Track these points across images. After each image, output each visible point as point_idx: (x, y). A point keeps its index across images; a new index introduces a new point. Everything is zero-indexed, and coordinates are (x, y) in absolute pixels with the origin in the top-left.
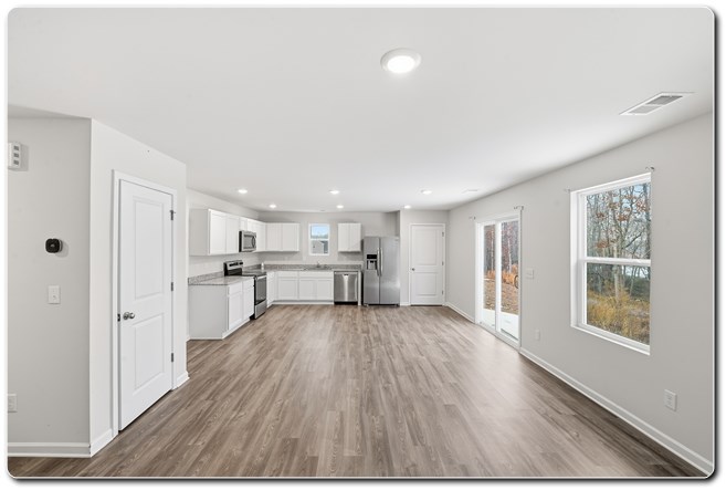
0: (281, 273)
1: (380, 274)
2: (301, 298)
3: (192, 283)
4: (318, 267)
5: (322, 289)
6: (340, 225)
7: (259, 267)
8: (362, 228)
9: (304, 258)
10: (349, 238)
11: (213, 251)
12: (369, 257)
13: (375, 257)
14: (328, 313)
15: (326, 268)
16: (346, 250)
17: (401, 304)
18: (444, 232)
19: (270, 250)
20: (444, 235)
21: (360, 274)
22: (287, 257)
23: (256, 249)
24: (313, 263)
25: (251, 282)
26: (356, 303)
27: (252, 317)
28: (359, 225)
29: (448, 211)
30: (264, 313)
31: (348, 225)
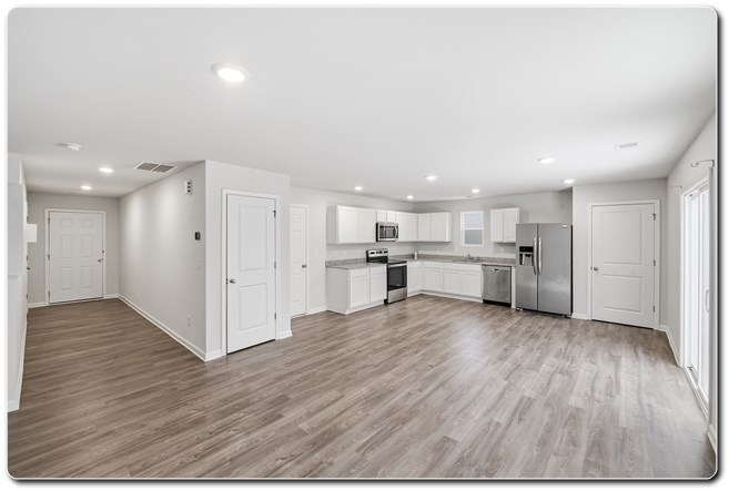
0: (428, 263)
1: (537, 272)
2: (446, 291)
3: (329, 265)
4: (470, 260)
5: (471, 283)
6: (492, 211)
7: (413, 256)
8: (523, 214)
9: (456, 249)
10: (505, 227)
11: (341, 240)
12: (522, 249)
13: (531, 249)
14: (477, 310)
15: (478, 260)
16: (500, 240)
17: (574, 316)
18: (657, 213)
19: (421, 239)
20: (658, 218)
21: (513, 270)
22: (439, 247)
23: (401, 239)
24: (465, 255)
25: (383, 268)
26: (509, 305)
27: (386, 301)
28: (517, 210)
29: (665, 179)
30: (403, 299)
31: (501, 210)
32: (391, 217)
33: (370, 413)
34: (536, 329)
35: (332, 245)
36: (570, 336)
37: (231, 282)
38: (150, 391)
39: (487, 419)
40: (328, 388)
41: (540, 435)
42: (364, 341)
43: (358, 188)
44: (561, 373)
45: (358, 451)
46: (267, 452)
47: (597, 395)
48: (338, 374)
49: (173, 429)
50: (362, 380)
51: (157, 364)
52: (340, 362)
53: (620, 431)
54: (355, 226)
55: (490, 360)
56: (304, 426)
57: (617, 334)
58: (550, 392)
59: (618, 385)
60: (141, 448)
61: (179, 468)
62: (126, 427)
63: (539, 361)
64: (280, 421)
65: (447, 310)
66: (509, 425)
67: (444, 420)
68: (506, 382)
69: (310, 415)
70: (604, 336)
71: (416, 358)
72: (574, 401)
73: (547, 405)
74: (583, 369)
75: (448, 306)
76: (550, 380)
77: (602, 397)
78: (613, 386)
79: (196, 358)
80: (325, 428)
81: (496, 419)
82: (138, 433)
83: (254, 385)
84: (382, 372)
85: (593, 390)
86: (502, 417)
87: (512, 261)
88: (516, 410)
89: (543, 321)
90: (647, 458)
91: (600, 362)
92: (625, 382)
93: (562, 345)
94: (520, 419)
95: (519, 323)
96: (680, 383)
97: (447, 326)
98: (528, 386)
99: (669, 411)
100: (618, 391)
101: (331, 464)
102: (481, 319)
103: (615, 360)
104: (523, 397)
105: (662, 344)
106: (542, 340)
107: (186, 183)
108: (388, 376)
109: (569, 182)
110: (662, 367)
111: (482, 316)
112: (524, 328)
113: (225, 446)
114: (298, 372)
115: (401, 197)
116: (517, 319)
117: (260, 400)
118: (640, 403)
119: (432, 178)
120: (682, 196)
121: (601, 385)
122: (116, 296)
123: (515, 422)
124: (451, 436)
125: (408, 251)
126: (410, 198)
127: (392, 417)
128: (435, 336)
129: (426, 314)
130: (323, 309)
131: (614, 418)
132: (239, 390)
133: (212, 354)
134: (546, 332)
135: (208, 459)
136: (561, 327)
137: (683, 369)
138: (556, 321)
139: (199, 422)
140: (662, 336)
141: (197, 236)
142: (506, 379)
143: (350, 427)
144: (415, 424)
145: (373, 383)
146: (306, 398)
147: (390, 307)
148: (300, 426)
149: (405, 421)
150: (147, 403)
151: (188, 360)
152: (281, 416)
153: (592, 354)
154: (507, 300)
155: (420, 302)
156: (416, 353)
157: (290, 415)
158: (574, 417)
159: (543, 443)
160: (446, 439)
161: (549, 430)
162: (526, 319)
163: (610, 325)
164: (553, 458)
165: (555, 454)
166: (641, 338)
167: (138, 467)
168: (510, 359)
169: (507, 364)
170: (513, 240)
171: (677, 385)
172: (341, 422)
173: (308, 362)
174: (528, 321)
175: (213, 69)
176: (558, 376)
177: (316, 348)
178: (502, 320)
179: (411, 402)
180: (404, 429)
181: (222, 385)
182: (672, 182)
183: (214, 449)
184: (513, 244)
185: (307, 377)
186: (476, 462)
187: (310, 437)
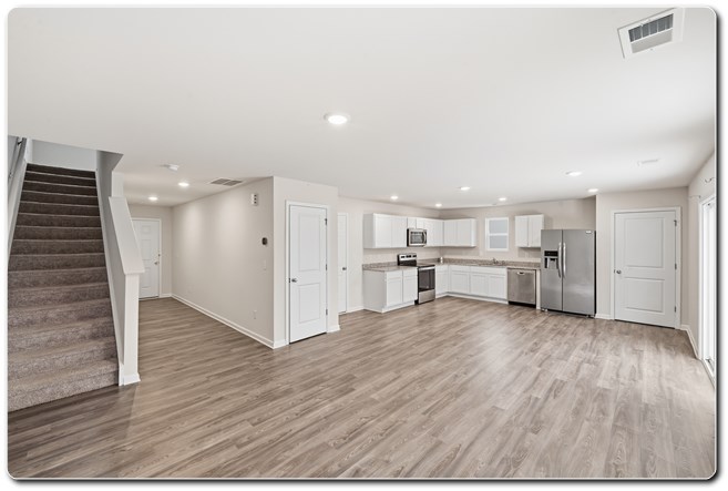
1: (561, 275)
2: (473, 293)
3: (366, 268)
4: (495, 263)
5: (496, 286)
6: (517, 218)
7: (439, 260)
8: (547, 220)
9: (481, 253)
10: (529, 232)
11: (377, 245)
12: (547, 253)
13: (556, 253)
14: (504, 311)
15: (503, 264)
16: (525, 245)
17: (597, 316)
18: (679, 219)
19: (447, 244)
20: (679, 224)
21: (538, 273)
22: (464, 252)
23: (429, 244)
24: (491, 259)
25: (414, 271)
26: (534, 306)
27: (417, 302)
28: (541, 216)
29: (686, 188)
30: (432, 300)
31: (526, 217)
32: (420, 223)
33: (427, 388)
34: (561, 326)
35: (369, 249)
36: (594, 334)
37: (294, 281)
38: (238, 370)
39: (527, 395)
40: (386, 370)
41: (574, 406)
42: (406, 335)
43: (394, 198)
44: (589, 362)
45: (424, 413)
46: (351, 413)
47: (622, 380)
48: (391, 360)
49: (269, 397)
50: (413, 365)
51: (234, 350)
52: (389, 351)
53: (642, 406)
54: (388, 232)
55: (522, 352)
56: (375, 396)
57: (640, 332)
58: (579, 377)
59: (640, 372)
60: (252, 409)
61: (286, 423)
62: (232, 395)
63: (567, 353)
64: (354, 393)
65: (475, 310)
66: (546, 399)
67: (490, 396)
68: (539, 369)
69: (377, 389)
70: (627, 334)
71: (456, 349)
72: (600, 383)
73: (577, 386)
74: (608, 361)
75: (475, 307)
76: (579, 368)
77: (626, 382)
78: (636, 374)
79: (264, 346)
80: (393, 398)
81: (535, 395)
82: (245, 399)
83: (322, 367)
84: (428, 359)
85: (618, 375)
86: (540, 394)
87: (537, 265)
88: (551, 389)
89: (568, 320)
90: (666, 424)
91: (623, 354)
92: (647, 370)
93: (588, 340)
94: (555, 396)
95: (545, 322)
96: (698, 372)
97: (478, 323)
98: (559, 372)
99: (686, 393)
100: (641, 377)
101: (405, 422)
102: (509, 318)
103: (639, 354)
104: (556, 380)
105: (683, 341)
106: (568, 336)
107: (253, 196)
108: (434, 362)
109: (593, 191)
110: (682, 360)
111: (509, 316)
112: (550, 326)
113: (317, 408)
114: (355, 358)
115: (430, 205)
116: (543, 319)
117: (332, 377)
118: (661, 387)
119: (465, 189)
120: (700, 205)
121: (625, 372)
122: (170, 295)
123: (551, 398)
124: (498, 406)
125: (434, 255)
126: (438, 205)
127: (446, 392)
128: (469, 332)
129: (456, 313)
130: (361, 308)
131: (637, 397)
132: (311, 370)
133: (278, 343)
134: (571, 329)
135: (307, 416)
136: (585, 325)
137: (702, 362)
138: (580, 321)
139: (287, 392)
140: (684, 334)
141: (265, 241)
142: (540, 366)
143: (413, 398)
144: (466, 398)
145: (424, 367)
146: (369, 377)
147: (420, 307)
148: (372, 396)
149: (457, 395)
150: (239, 378)
151: (259, 348)
152: (353, 390)
153: (616, 349)
154: (532, 302)
155: (448, 303)
156: (455, 345)
157: (360, 389)
158: (602, 395)
159: (577, 412)
160: (495, 408)
161: (581, 403)
162: (552, 318)
163: (633, 325)
164: (586, 423)
165: (588, 420)
166: (662, 336)
167: (256, 420)
168: (540, 351)
169: (539, 355)
170: (538, 245)
171: (695, 373)
172: (404, 394)
173: (362, 350)
174: (554, 321)
175: (325, 117)
176: (586, 365)
177: (364, 340)
178: (528, 319)
179: (459, 381)
180: (459, 400)
181: (296, 366)
182: (692, 192)
183: (309, 410)
184: (539, 249)
185: (365, 362)
186: (522, 423)
187: (382, 404)
